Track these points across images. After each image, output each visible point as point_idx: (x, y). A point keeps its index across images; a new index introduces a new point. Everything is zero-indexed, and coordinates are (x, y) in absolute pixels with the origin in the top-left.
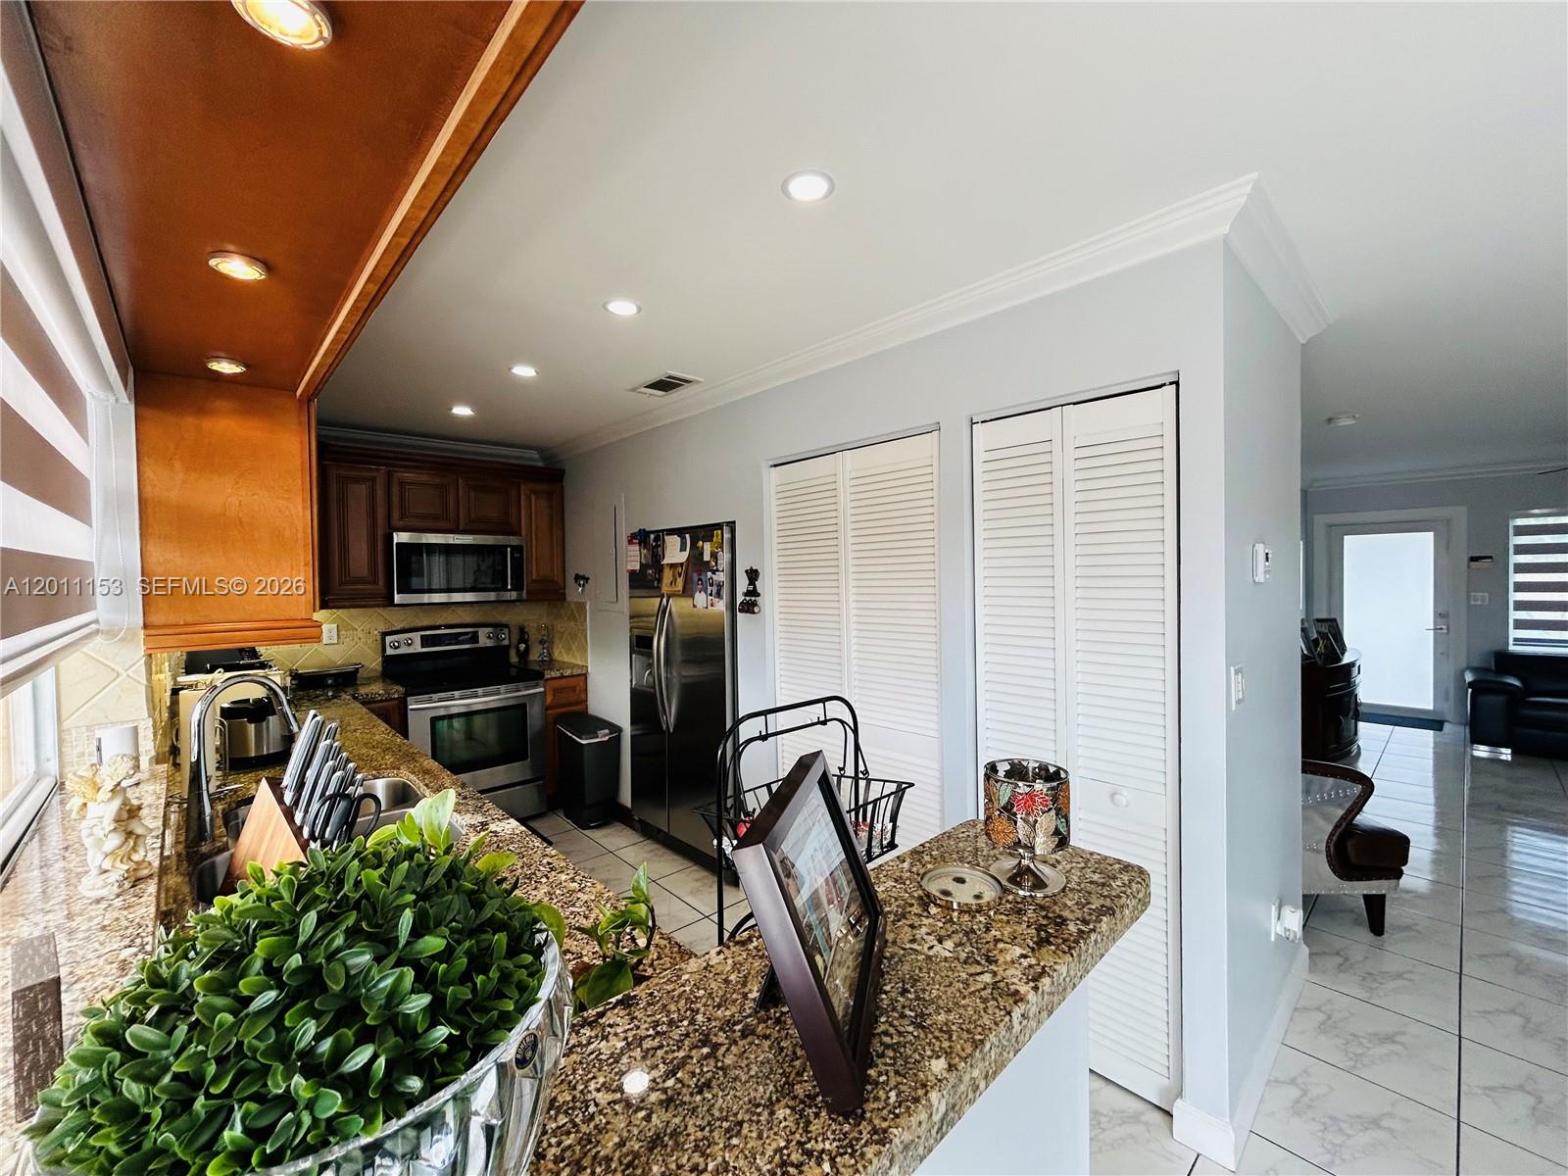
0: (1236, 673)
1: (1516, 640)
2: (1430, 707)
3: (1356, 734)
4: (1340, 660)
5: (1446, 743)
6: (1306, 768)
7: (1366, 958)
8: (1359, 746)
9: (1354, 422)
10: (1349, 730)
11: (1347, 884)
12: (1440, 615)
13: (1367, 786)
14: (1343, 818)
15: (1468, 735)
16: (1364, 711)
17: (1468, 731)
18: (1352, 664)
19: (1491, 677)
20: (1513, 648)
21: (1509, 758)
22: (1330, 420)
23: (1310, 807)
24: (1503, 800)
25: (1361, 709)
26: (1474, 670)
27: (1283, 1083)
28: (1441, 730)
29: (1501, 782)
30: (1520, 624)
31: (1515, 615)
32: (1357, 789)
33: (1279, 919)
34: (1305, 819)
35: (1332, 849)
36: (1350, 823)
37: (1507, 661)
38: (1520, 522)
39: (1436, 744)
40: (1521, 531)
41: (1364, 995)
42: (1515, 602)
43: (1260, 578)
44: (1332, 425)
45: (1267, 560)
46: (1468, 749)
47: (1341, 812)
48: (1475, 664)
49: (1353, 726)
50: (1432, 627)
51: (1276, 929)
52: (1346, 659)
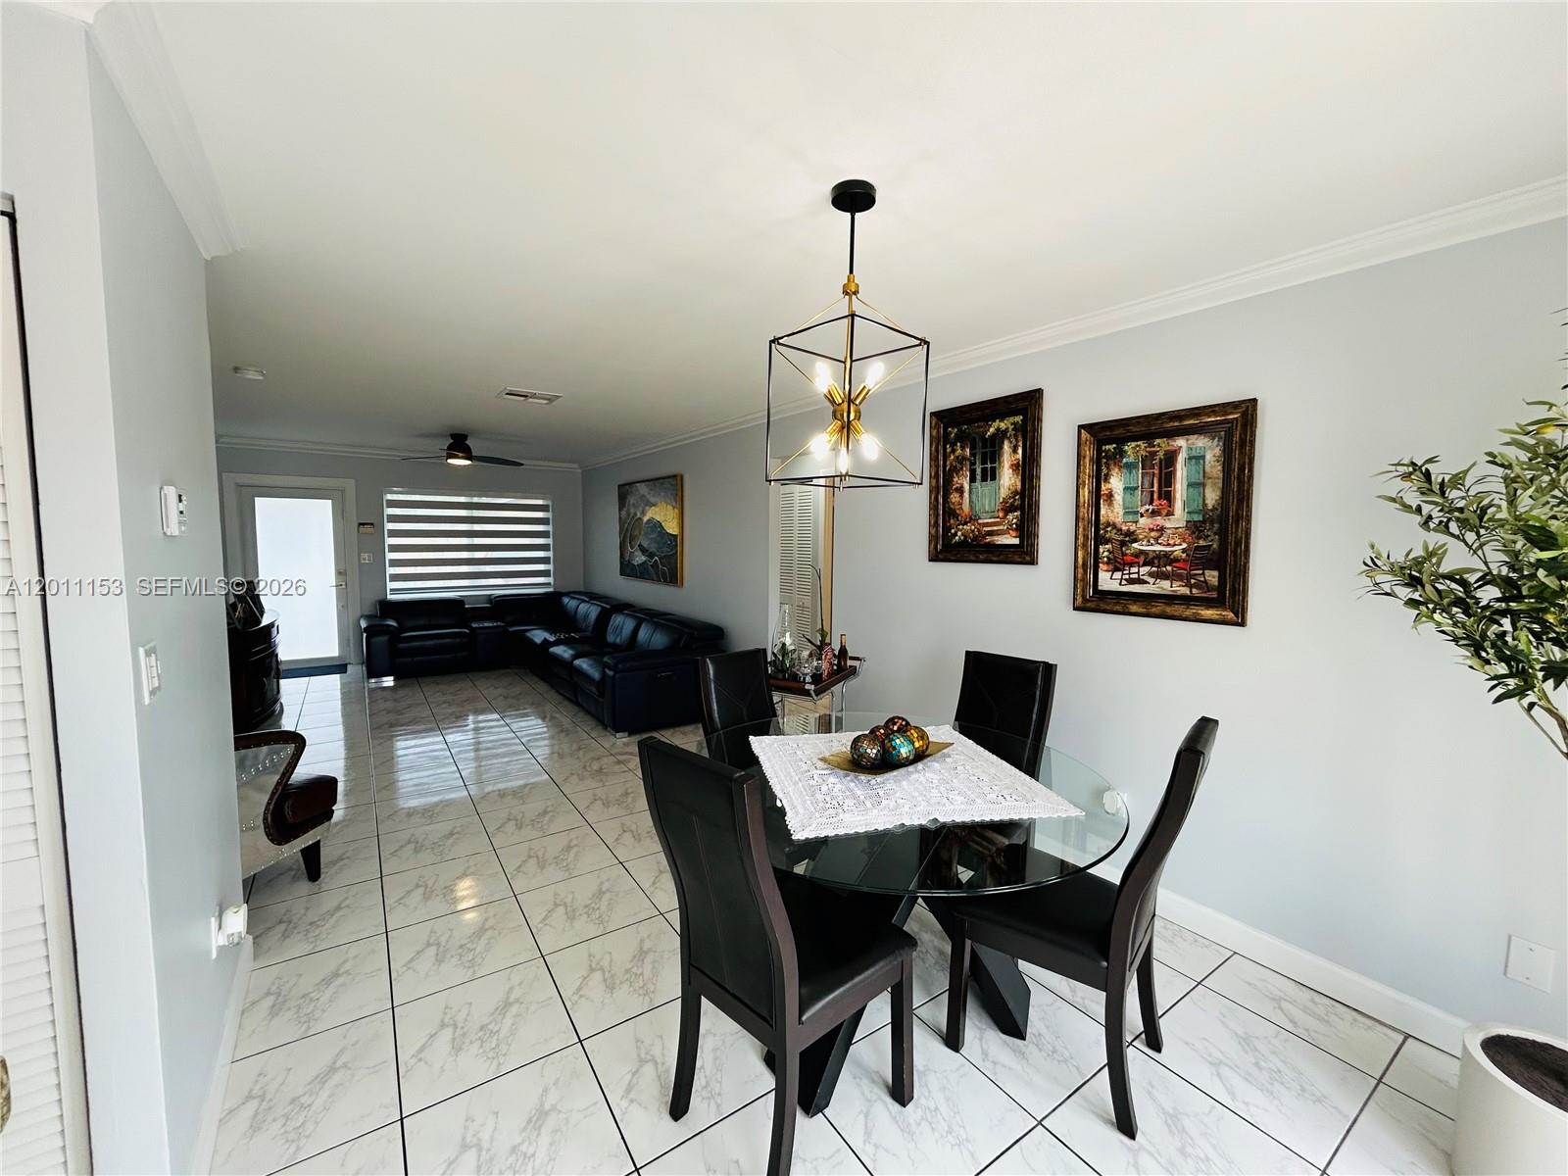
0: (148, 654)
1: (391, 590)
2: (336, 654)
3: (278, 692)
4: (260, 622)
5: (350, 683)
6: (240, 744)
7: (307, 909)
8: (281, 704)
9: (261, 378)
10: (272, 690)
11: (285, 848)
12: (340, 573)
13: (298, 741)
14: (278, 783)
15: (365, 673)
16: (284, 668)
17: (364, 668)
18: (271, 625)
19: (377, 622)
20: (390, 597)
21: (391, 684)
22: (236, 369)
23: (247, 783)
24: (392, 717)
25: (282, 667)
26: (367, 617)
27: (238, 1107)
28: (345, 672)
29: (389, 705)
30: (395, 578)
31: (391, 571)
32: (290, 749)
33: (220, 928)
34: (241, 799)
35: (269, 819)
36: (286, 784)
37: (387, 608)
38: (389, 497)
39: (343, 685)
40: (393, 504)
41: (306, 948)
42: (390, 560)
43: (174, 529)
44: (238, 375)
45: (180, 501)
46: (366, 684)
47: (277, 777)
48: (366, 613)
49: (275, 684)
50: (334, 584)
51: (218, 940)
52: (265, 622)
